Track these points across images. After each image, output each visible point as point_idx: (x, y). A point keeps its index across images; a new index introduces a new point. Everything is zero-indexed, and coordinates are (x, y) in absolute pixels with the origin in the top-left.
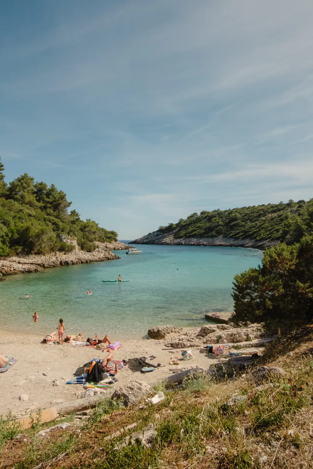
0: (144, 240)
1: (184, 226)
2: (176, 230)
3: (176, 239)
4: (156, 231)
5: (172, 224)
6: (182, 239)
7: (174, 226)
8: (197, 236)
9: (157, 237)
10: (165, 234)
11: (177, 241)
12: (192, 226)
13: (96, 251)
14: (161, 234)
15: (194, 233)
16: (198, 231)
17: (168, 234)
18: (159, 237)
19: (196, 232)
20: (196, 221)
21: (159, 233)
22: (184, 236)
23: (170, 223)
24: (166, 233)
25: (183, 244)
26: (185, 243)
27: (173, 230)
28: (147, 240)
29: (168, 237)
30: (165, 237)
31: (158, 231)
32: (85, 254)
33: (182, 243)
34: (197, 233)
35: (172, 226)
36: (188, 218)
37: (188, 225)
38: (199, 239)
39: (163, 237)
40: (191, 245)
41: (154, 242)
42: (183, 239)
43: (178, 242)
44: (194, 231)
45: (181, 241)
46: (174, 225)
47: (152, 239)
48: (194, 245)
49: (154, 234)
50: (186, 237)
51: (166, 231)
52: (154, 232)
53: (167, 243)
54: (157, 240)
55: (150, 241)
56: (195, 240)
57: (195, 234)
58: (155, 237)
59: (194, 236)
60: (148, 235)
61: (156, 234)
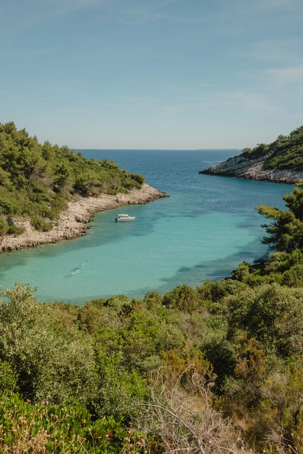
0: (221, 168)
1: (281, 149)
2: (268, 154)
3: (265, 170)
4: (238, 155)
5: (262, 145)
6: (272, 172)
7: (265, 149)
8: (293, 168)
9: (240, 165)
10: (252, 161)
11: (264, 173)
12: (293, 150)
13: (53, 229)
14: (245, 161)
15: (290, 162)
16: (296, 159)
17: (256, 160)
18: (242, 165)
19: (293, 161)
20: (299, 141)
21: (243, 158)
22: (276, 166)
23: (260, 144)
24: (254, 159)
25: (272, 179)
26: (274, 178)
27: (264, 155)
28: (225, 170)
29: (256, 166)
30: (250, 166)
31: (241, 156)
32: (39, 234)
33: (270, 177)
34: (294, 163)
35: (262, 149)
36: (292, 134)
37: (287, 147)
38: (295, 172)
39: (248, 166)
40: (281, 182)
41: (234, 173)
42: (274, 172)
43: (266, 175)
44: (292, 158)
45: (269, 174)
46: (266, 147)
47: (232, 167)
48: (285, 182)
49: (235, 160)
50: (278, 168)
51: (253, 156)
52: (235, 157)
53: (251, 175)
54: (239, 170)
55: (228, 171)
56: (289, 174)
57: (292, 164)
58: (237, 166)
59: (289, 167)
60: (227, 161)
61: (238, 160)
